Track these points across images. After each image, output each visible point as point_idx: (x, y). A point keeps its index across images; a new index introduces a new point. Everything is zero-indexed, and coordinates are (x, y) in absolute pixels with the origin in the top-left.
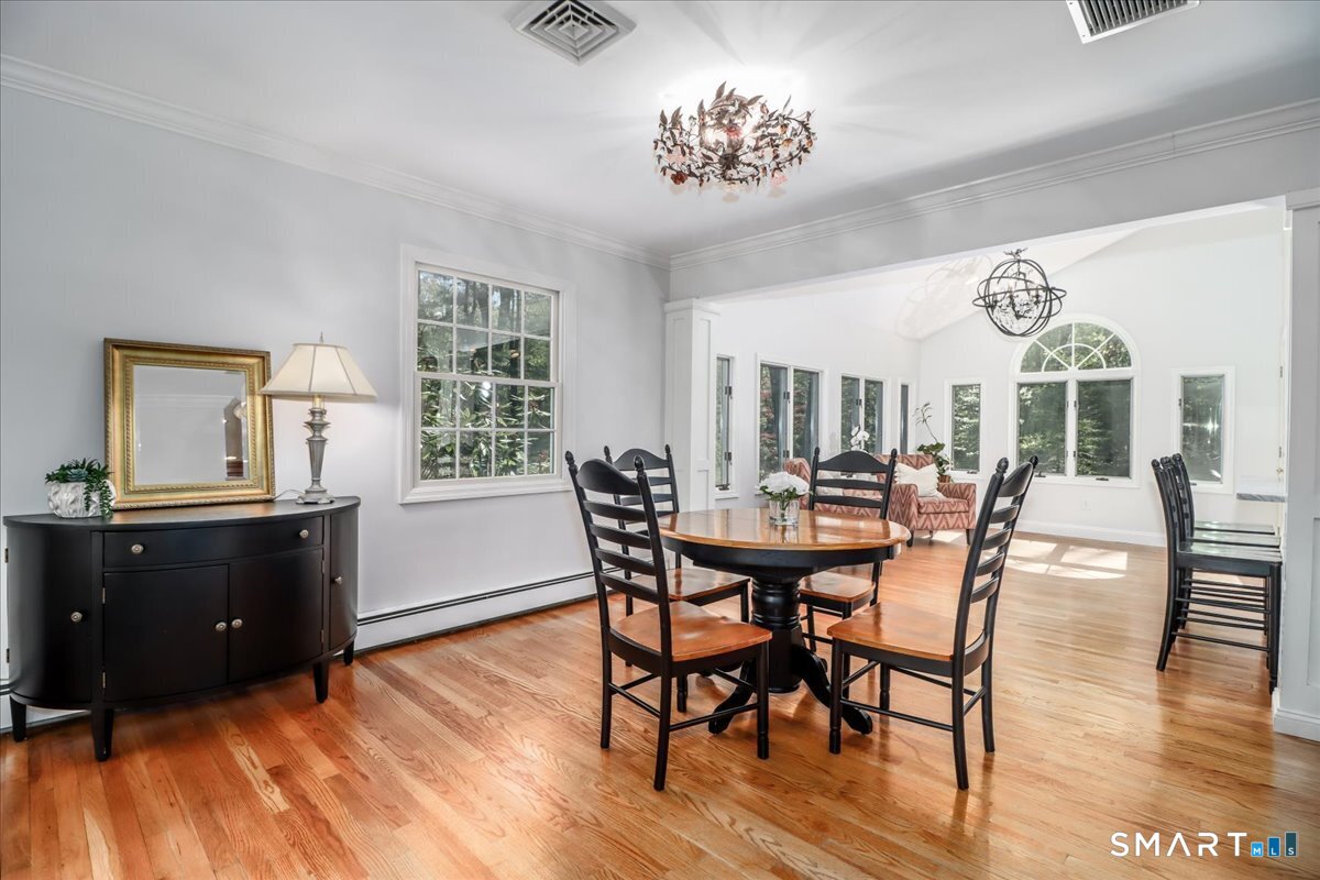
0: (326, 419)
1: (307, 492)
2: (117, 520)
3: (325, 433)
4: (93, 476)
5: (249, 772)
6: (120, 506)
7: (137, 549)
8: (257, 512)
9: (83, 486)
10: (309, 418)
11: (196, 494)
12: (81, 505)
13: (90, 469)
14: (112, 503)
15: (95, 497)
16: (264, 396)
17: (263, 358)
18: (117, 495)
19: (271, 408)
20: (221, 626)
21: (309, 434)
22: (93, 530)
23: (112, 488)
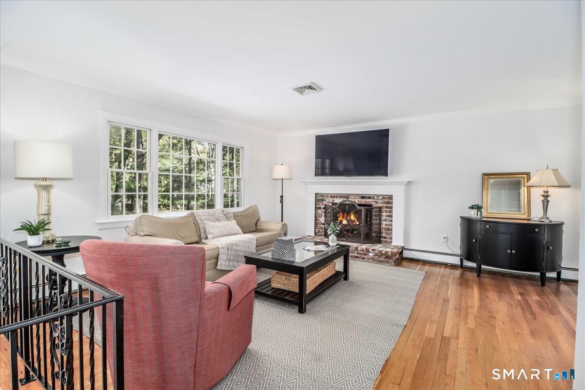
0: (549, 194)
1: (541, 218)
2: (484, 219)
3: (548, 199)
4: (479, 208)
5: (513, 291)
6: (485, 216)
7: (488, 226)
8: (526, 222)
9: (476, 210)
10: (543, 194)
11: (505, 215)
12: (476, 215)
13: (478, 206)
14: (483, 215)
15: (479, 213)
16: (528, 187)
17: (528, 174)
18: (484, 214)
19: (530, 190)
20: (509, 251)
21: (543, 198)
22: (478, 221)
23: (483, 211)
